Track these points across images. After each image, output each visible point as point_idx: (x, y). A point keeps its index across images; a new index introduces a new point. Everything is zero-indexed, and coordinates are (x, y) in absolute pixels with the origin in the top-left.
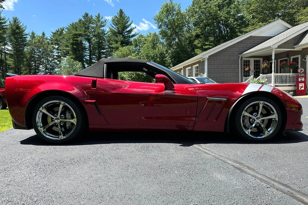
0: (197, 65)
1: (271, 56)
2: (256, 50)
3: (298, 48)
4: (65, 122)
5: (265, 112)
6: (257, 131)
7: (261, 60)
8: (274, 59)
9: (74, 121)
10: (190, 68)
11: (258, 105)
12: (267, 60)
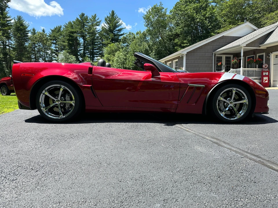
0: (177, 60)
1: (240, 53)
2: (227, 48)
3: (263, 47)
4: (65, 104)
5: (237, 98)
6: (230, 114)
7: (232, 56)
8: (243, 56)
9: (73, 103)
10: (171, 62)
11: (231, 91)
12: (236, 57)
